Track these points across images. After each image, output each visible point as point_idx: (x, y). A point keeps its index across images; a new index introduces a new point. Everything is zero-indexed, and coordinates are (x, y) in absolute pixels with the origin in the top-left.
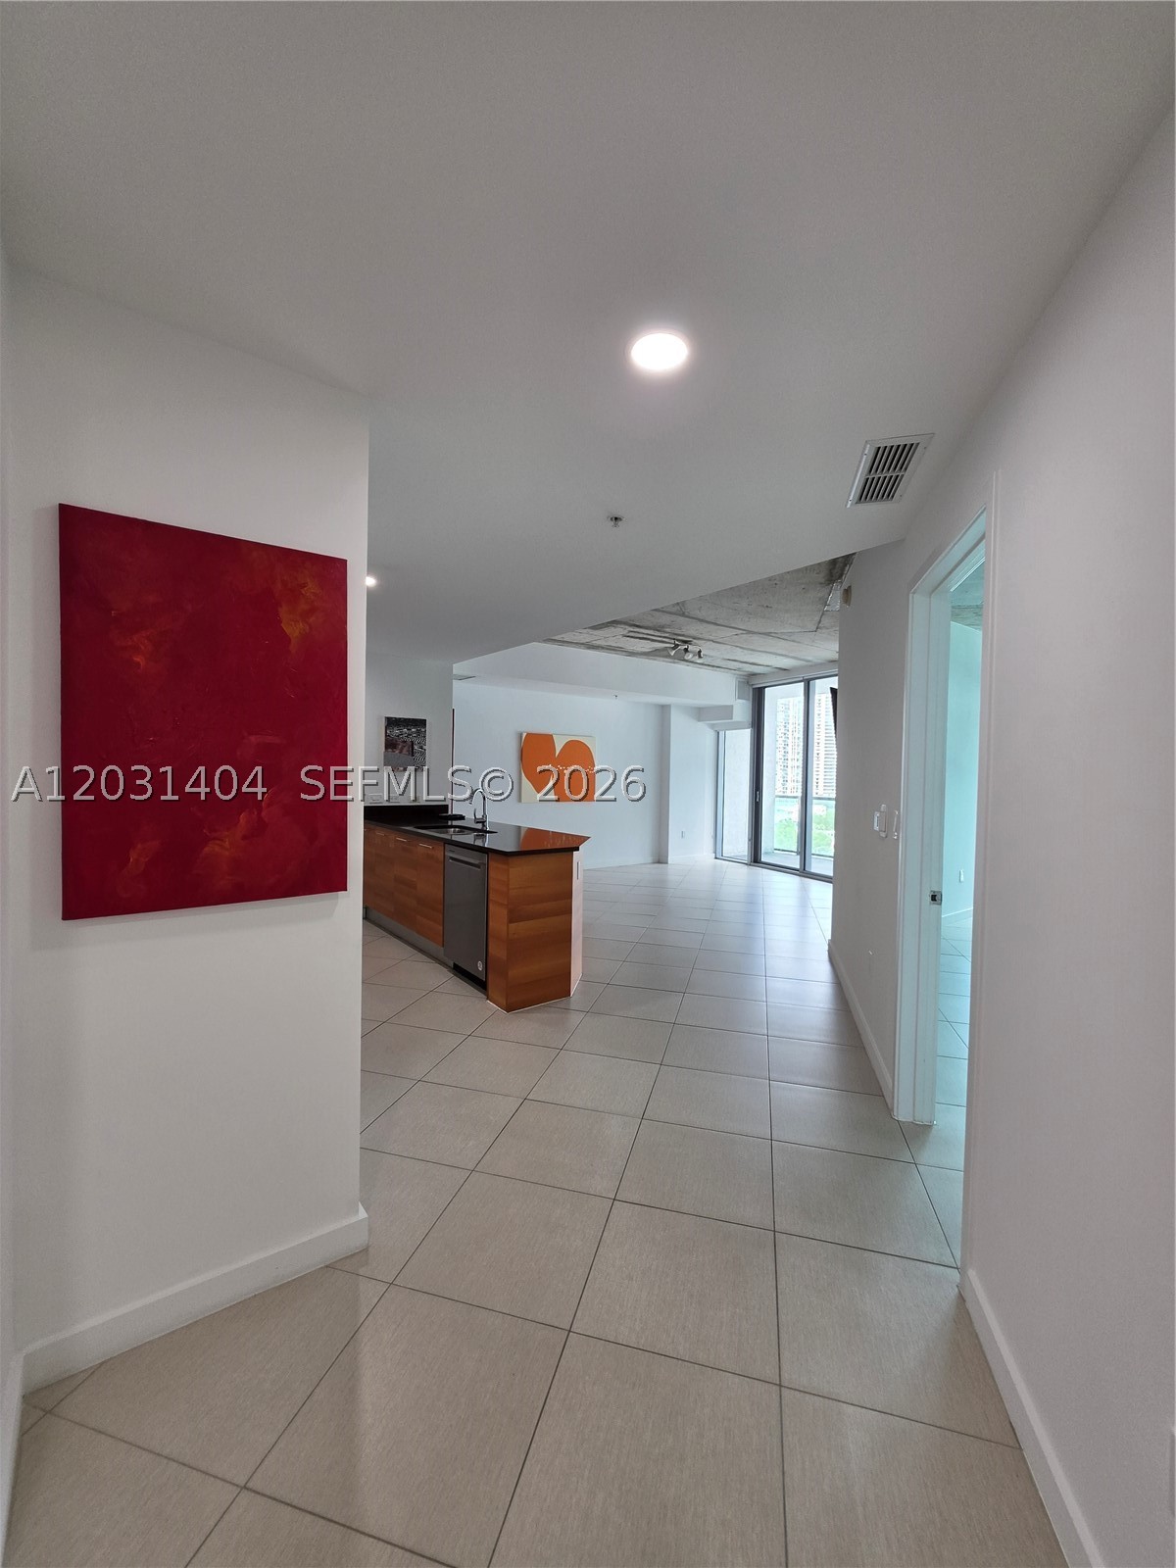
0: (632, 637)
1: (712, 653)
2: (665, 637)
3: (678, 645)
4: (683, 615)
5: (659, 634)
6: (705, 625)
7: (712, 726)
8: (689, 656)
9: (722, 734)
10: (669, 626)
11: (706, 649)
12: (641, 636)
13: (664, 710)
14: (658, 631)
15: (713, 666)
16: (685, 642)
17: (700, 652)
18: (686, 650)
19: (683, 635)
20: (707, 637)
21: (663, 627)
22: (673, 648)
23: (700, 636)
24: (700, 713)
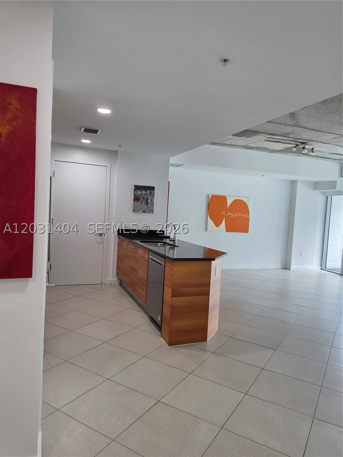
0: (270, 141)
1: (321, 150)
2: (290, 141)
3: (298, 145)
4: (299, 126)
5: (285, 138)
6: (313, 132)
7: (324, 193)
8: (306, 151)
9: (329, 198)
10: (291, 134)
11: (317, 147)
12: (276, 140)
13: (293, 183)
14: (285, 137)
15: (324, 158)
16: (303, 143)
17: (313, 148)
18: (304, 148)
19: (301, 139)
20: (317, 140)
21: (288, 134)
22: (295, 147)
23: (312, 139)
24: (316, 185)
